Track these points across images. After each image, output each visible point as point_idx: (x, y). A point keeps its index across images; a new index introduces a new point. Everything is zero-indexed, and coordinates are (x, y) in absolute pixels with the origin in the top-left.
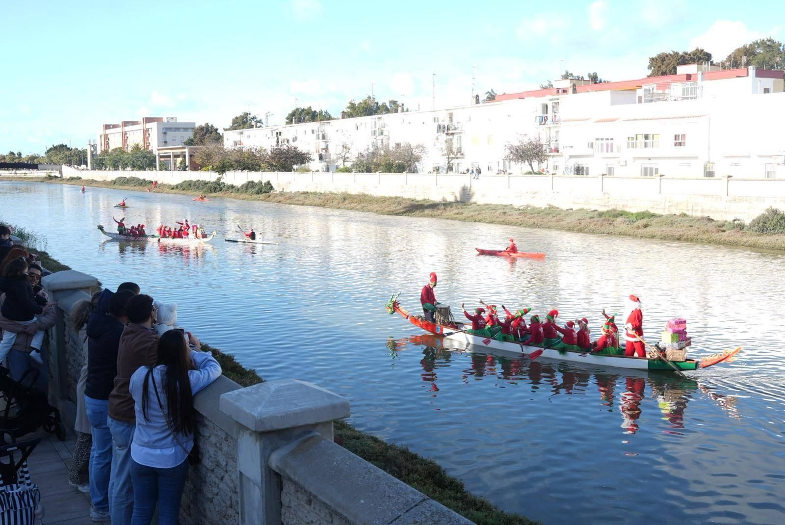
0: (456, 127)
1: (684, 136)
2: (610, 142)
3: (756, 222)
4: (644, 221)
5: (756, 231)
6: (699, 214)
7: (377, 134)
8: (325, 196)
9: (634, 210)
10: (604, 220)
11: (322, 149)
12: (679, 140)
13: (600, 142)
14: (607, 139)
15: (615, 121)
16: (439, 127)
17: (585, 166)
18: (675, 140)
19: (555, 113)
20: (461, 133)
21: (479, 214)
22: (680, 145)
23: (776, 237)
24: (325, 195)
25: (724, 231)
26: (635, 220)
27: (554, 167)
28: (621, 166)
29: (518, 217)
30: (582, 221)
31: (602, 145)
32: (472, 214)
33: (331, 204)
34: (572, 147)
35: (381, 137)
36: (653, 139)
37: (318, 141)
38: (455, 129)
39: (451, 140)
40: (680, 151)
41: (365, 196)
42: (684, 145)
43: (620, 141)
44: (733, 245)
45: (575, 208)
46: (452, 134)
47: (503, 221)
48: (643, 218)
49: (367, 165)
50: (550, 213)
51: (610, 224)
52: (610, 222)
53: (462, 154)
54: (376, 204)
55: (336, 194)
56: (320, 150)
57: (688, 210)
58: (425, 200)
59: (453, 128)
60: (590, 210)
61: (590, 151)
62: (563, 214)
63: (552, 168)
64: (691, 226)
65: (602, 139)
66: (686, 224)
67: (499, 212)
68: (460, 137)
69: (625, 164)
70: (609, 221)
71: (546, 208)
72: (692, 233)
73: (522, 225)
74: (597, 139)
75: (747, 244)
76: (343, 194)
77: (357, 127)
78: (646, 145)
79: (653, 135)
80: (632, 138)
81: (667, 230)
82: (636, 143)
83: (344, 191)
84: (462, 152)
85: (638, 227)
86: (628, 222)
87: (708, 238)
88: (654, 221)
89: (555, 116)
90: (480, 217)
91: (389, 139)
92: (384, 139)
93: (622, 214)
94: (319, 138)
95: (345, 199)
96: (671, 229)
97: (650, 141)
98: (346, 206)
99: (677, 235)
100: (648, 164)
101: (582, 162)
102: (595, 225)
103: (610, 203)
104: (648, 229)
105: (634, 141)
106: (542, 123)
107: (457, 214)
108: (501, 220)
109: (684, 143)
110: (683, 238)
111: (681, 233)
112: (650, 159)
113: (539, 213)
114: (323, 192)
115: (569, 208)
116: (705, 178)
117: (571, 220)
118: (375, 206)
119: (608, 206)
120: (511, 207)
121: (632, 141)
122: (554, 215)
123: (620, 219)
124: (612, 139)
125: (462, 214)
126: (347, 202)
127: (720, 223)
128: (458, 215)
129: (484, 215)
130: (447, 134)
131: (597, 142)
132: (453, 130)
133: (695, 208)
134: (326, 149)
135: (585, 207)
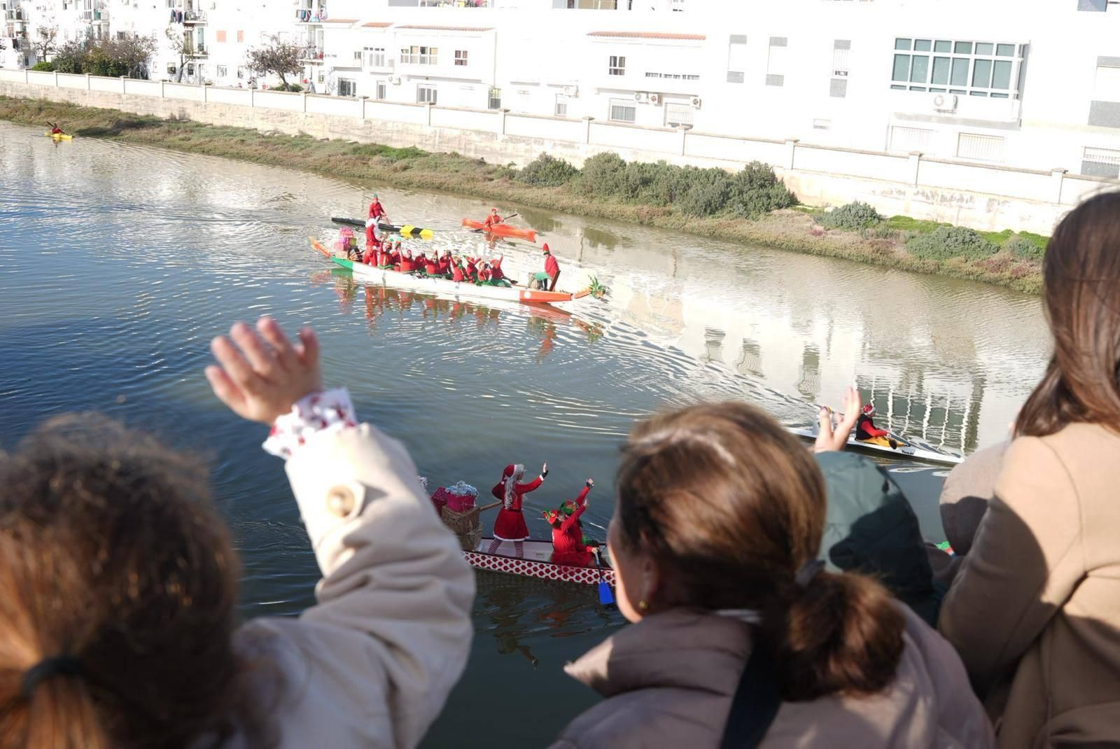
0: (197, 15)
1: (465, 53)
2: (380, 53)
3: (527, 171)
4: (403, 162)
5: (525, 182)
6: (472, 155)
7: (93, 18)
8: (16, 103)
9: (398, 146)
10: (357, 159)
11: (17, 33)
12: (460, 58)
13: (369, 52)
14: (378, 50)
15: (387, 26)
16: (174, 14)
17: (352, 82)
18: (456, 57)
19: (322, 7)
20: (203, 24)
21: (210, 141)
22: (462, 64)
23: (546, 190)
24: (15, 100)
25: (491, 180)
26: (394, 160)
27: (319, 77)
28: (395, 84)
29: (257, 148)
30: (331, 158)
31: (371, 55)
32: (202, 140)
33: (21, 116)
34: (335, 56)
35: (97, 22)
36: (430, 53)
37: (10, 21)
38: (195, 18)
39: (191, 32)
40: (461, 71)
41: (69, 105)
42: (466, 64)
43: (393, 53)
44: (496, 199)
45: (332, 137)
46: (192, 25)
47: (238, 153)
48: (404, 157)
49: (74, 63)
50: (298, 144)
51: (364, 163)
52: (364, 162)
53: (204, 53)
54: (82, 119)
55: (31, 101)
56: (15, 34)
57: (460, 149)
58: (148, 116)
59: (192, 16)
60: (349, 142)
61: (357, 63)
62: (314, 145)
63: (318, 79)
64: (457, 171)
65: (371, 49)
66: (452, 168)
67: (236, 139)
68: (203, 29)
69: (398, 82)
70: (363, 159)
71: (296, 137)
72: (454, 180)
73: (259, 160)
74: (366, 49)
75: (511, 199)
76: (40, 101)
77: (66, 5)
78: (423, 61)
79: (431, 49)
80: (407, 51)
81: (428, 175)
82: (411, 57)
83: (42, 96)
84: (205, 50)
85: (395, 170)
86: (385, 163)
87: (471, 188)
88: (416, 163)
89: (322, 11)
90: (211, 146)
91: (108, 25)
92: (102, 24)
93: (381, 150)
94: (12, 17)
95: (40, 109)
96: (433, 174)
97: (427, 55)
98: (41, 121)
99: (437, 181)
100: (424, 84)
101: (348, 76)
102: (346, 164)
103: (372, 135)
104: (407, 173)
105: (409, 55)
106: (305, 19)
107: (183, 140)
108: (235, 151)
109: (466, 61)
110: (443, 188)
111: (443, 180)
112: (427, 78)
113: (284, 144)
114: (13, 96)
115: (325, 138)
116: (490, 110)
117: (319, 156)
118: (79, 122)
119: (370, 138)
120: (252, 132)
121: (407, 54)
122: (303, 147)
123: (376, 158)
124: (383, 50)
125: (189, 139)
126: (43, 114)
127: (491, 168)
128: (184, 142)
129: (216, 143)
130: (186, 25)
131: (366, 51)
132: (192, 19)
133: (468, 147)
134: (24, 33)
135: (344, 137)
